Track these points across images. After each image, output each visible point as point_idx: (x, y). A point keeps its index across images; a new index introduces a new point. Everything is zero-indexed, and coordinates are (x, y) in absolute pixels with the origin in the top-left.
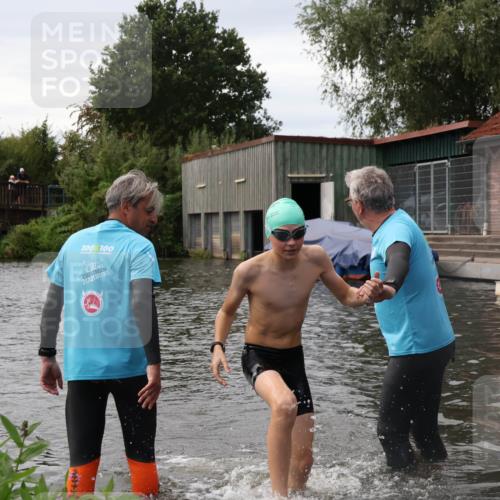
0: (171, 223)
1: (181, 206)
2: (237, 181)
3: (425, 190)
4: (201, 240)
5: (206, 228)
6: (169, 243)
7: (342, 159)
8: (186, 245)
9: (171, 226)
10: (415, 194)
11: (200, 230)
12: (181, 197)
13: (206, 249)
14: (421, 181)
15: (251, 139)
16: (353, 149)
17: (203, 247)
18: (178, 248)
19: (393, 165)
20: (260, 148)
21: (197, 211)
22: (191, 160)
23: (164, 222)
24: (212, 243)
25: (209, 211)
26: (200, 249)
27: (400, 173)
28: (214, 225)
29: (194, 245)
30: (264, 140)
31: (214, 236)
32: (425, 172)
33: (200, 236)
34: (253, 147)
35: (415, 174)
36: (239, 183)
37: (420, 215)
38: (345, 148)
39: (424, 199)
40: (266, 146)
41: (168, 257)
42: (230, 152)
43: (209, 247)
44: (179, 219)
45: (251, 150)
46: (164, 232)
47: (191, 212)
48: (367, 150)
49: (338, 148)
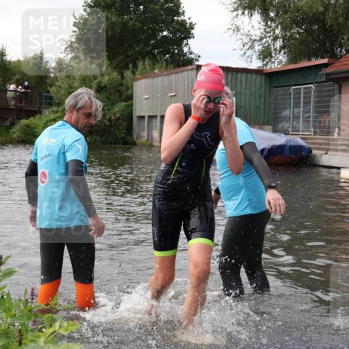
0: (125, 121)
1: (132, 110)
2: (170, 95)
3: (297, 104)
4: (145, 134)
5: (148, 126)
6: (123, 135)
7: (241, 82)
8: (135, 136)
9: (125, 124)
10: (290, 107)
11: (144, 127)
12: (132, 104)
13: (148, 140)
14: (294, 98)
15: (180, 67)
16: (249, 75)
17: (146, 138)
18: (129, 138)
19: (276, 87)
20: (186, 73)
21: (143, 114)
22: (140, 79)
23: (120, 121)
24: (152, 136)
25: (151, 114)
26: (144, 140)
27: (281, 92)
28: (154, 124)
29: (139, 137)
30: (189, 67)
31: (154, 131)
32: (298, 92)
33: (144, 131)
34: (181, 72)
35: (290, 93)
36: (171, 96)
37: (293, 121)
38: (244, 75)
39: (296, 110)
40: (190, 72)
41: (122, 144)
42: (166, 75)
43: (150, 139)
44: (131, 119)
45: (180, 74)
46: (121, 128)
47: (139, 115)
48: (259, 77)
49: (239, 75)
